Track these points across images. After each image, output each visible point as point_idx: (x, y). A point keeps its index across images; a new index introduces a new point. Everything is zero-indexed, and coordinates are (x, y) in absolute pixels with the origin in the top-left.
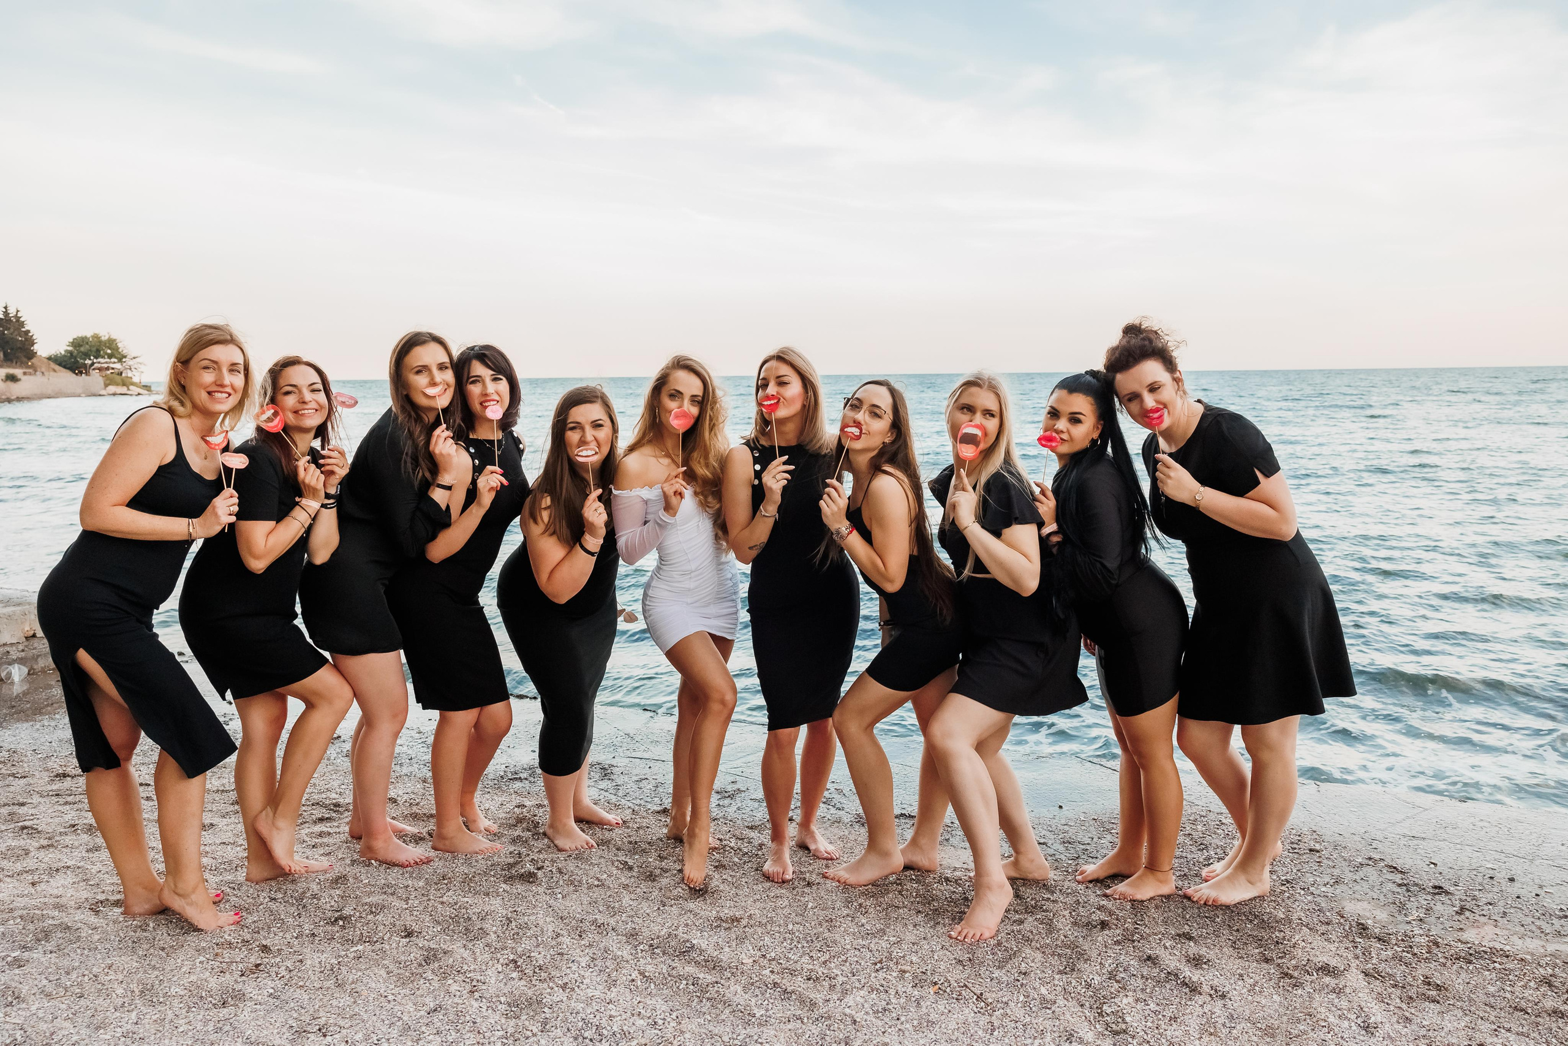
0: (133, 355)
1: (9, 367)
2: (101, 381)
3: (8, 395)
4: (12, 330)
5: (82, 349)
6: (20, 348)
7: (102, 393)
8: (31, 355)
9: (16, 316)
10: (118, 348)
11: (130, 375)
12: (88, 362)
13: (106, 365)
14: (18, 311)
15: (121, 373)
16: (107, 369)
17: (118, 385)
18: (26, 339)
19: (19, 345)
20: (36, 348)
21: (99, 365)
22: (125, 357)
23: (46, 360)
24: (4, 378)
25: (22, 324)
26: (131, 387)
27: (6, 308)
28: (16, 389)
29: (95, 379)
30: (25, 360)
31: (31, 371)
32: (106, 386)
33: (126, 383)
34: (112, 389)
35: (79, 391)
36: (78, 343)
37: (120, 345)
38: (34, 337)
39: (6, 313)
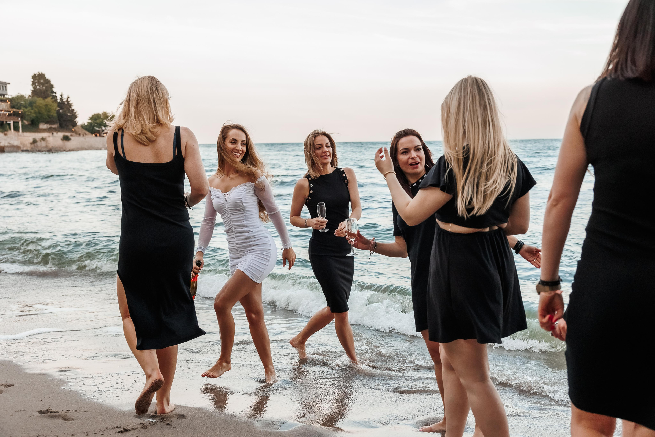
1: (63, 132)
3: (64, 149)
4: (65, 109)
5: (98, 121)
6: (69, 120)
8: (75, 124)
9: (68, 101)
12: (100, 129)
14: (68, 97)
18: (72, 115)
19: (69, 118)
20: (77, 119)
23: (80, 128)
24: (62, 138)
25: (70, 105)
27: (61, 96)
28: (69, 144)
30: (71, 127)
31: (74, 134)
35: (100, 146)
36: (95, 118)
38: (77, 114)
39: (62, 99)
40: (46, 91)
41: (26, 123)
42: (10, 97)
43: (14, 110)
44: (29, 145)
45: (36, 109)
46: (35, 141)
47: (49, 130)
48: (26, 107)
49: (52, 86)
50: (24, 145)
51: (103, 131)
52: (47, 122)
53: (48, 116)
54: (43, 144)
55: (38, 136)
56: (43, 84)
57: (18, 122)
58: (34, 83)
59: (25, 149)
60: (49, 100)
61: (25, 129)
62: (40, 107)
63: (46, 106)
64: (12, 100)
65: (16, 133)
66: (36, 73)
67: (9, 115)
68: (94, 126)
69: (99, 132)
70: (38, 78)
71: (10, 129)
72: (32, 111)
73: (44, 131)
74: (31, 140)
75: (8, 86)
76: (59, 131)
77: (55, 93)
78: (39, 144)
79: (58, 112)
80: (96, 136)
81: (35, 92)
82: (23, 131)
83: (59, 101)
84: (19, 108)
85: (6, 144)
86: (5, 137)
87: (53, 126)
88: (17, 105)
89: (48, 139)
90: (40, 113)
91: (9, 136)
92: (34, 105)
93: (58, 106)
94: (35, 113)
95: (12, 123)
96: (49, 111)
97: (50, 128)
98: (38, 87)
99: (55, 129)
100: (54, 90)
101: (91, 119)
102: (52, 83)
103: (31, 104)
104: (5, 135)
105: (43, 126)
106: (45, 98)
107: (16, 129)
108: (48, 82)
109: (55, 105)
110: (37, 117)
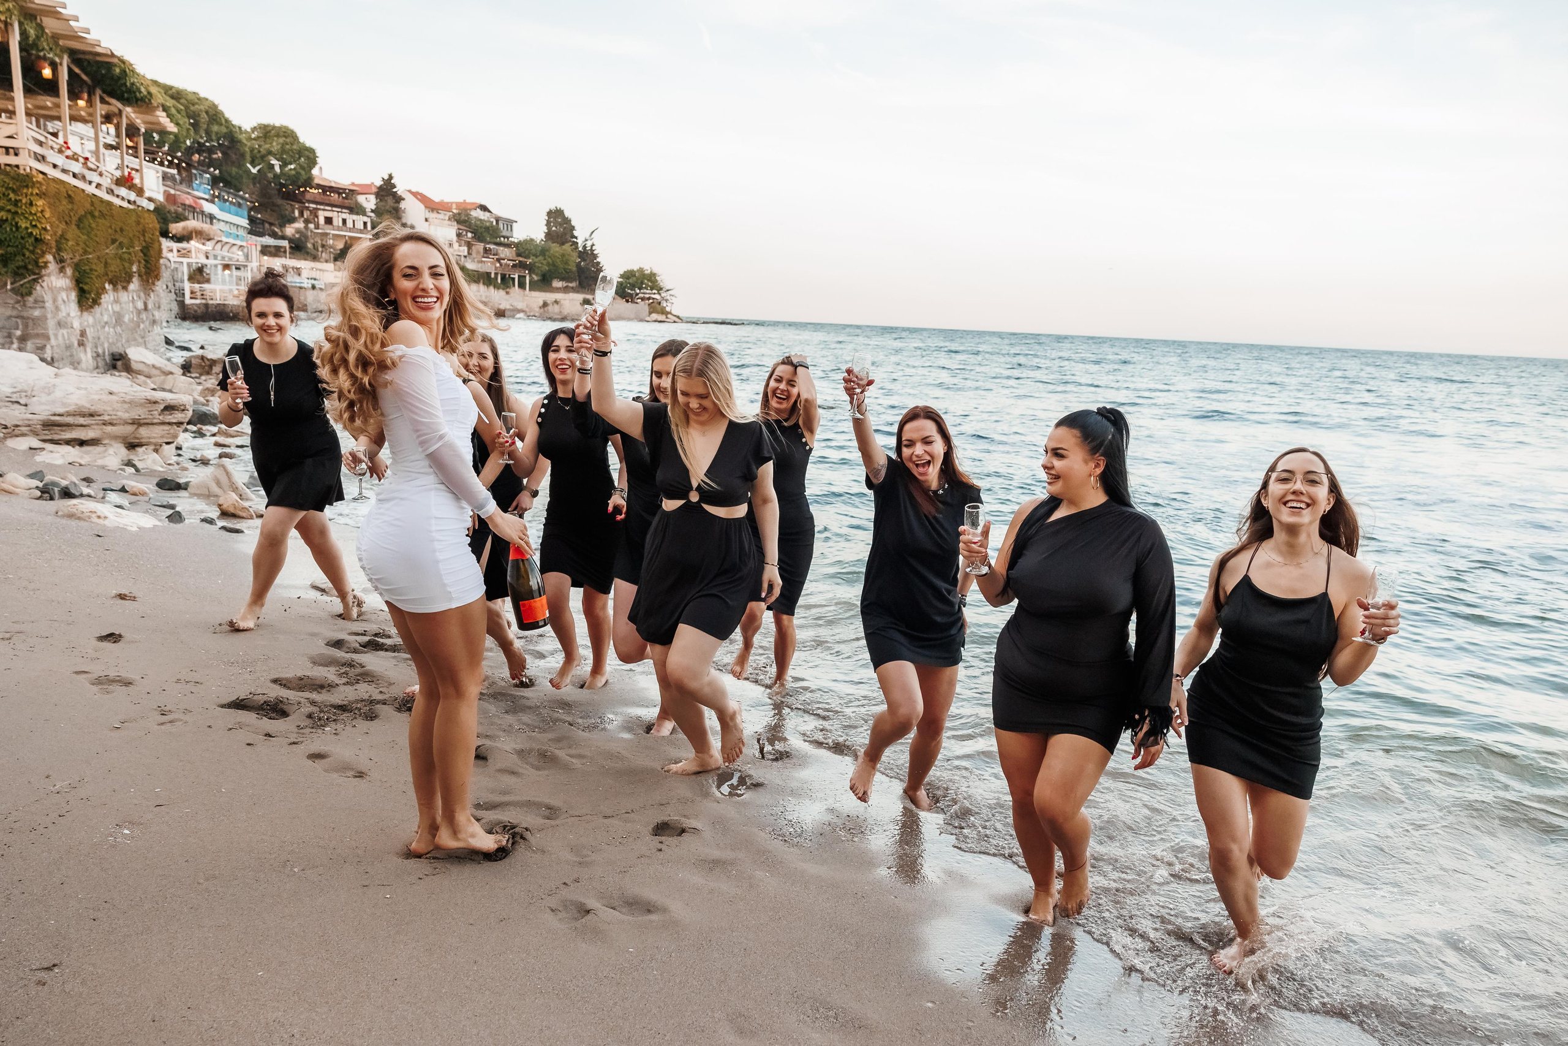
0: (668, 288)
1: (583, 293)
2: (647, 308)
4: (588, 261)
5: (632, 281)
6: (592, 277)
7: (648, 319)
9: (591, 250)
10: (657, 281)
11: (665, 305)
12: (634, 292)
13: (647, 296)
14: (593, 245)
15: (660, 303)
16: (649, 299)
17: (658, 313)
18: (598, 270)
19: (592, 275)
21: (642, 295)
22: (661, 289)
24: (582, 302)
25: (595, 256)
26: (669, 316)
27: (584, 242)
29: (643, 307)
30: (594, 285)
32: (650, 313)
33: (663, 312)
34: (654, 316)
35: (632, 316)
36: (628, 275)
37: (657, 278)
38: (603, 267)
39: (585, 247)
40: (565, 234)
41: (535, 278)
42: (516, 241)
43: (521, 259)
44: (537, 309)
45: (549, 260)
46: (545, 305)
47: (566, 290)
48: (537, 257)
49: (573, 228)
50: (531, 310)
51: (637, 294)
52: (562, 279)
53: (564, 269)
54: (556, 308)
55: (550, 297)
56: (561, 225)
57: (525, 277)
58: (548, 224)
59: (532, 314)
60: (567, 247)
61: (534, 286)
62: (555, 256)
63: (563, 255)
64: (517, 245)
65: (521, 291)
66: (553, 208)
67: (514, 266)
68: (625, 287)
69: (631, 295)
70: (553, 215)
71: (514, 285)
72: (545, 262)
73: (558, 290)
74: (541, 303)
75: (514, 224)
76: (578, 292)
77: (576, 238)
78: (550, 308)
79: (578, 265)
80: (627, 301)
81: (549, 235)
82: (530, 290)
83: (580, 249)
84: (527, 257)
85: (508, 307)
86: (507, 297)
87: (570, 285)
88: (524, 252)
89: (562, 302)
90: (554, 265)
91: (512, 295)
92: (547, 253)
93: (579, 257)
94: (548, 264)
95: (516, 277)
96: (567, 263)
97: (567, 287)
98: (554, 228)
99: (572, 288)
100: (575, 233)
101: (622, 276)
102: (573, 223)
103: (544, 252)
104: (507, 293)
105: (557, 284)
106: (563, 244)
107: (522, 285)
108: (567, 221)
109: (575, 254)
110: (550, 271)
